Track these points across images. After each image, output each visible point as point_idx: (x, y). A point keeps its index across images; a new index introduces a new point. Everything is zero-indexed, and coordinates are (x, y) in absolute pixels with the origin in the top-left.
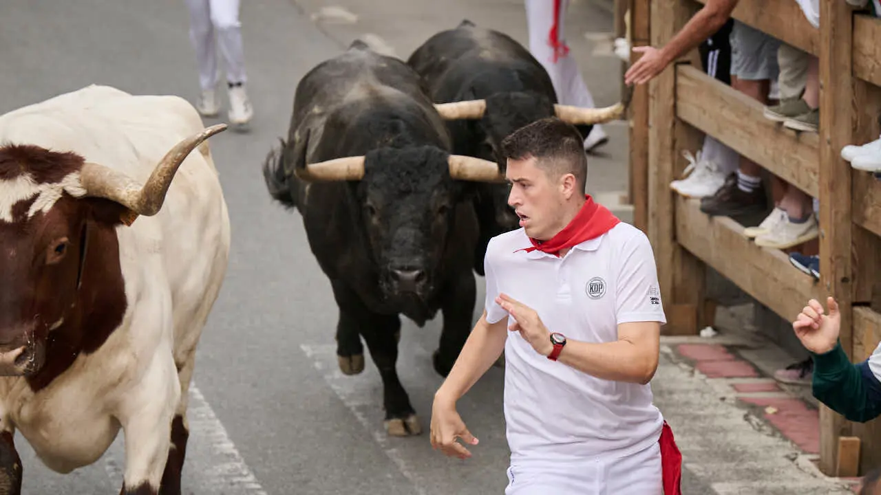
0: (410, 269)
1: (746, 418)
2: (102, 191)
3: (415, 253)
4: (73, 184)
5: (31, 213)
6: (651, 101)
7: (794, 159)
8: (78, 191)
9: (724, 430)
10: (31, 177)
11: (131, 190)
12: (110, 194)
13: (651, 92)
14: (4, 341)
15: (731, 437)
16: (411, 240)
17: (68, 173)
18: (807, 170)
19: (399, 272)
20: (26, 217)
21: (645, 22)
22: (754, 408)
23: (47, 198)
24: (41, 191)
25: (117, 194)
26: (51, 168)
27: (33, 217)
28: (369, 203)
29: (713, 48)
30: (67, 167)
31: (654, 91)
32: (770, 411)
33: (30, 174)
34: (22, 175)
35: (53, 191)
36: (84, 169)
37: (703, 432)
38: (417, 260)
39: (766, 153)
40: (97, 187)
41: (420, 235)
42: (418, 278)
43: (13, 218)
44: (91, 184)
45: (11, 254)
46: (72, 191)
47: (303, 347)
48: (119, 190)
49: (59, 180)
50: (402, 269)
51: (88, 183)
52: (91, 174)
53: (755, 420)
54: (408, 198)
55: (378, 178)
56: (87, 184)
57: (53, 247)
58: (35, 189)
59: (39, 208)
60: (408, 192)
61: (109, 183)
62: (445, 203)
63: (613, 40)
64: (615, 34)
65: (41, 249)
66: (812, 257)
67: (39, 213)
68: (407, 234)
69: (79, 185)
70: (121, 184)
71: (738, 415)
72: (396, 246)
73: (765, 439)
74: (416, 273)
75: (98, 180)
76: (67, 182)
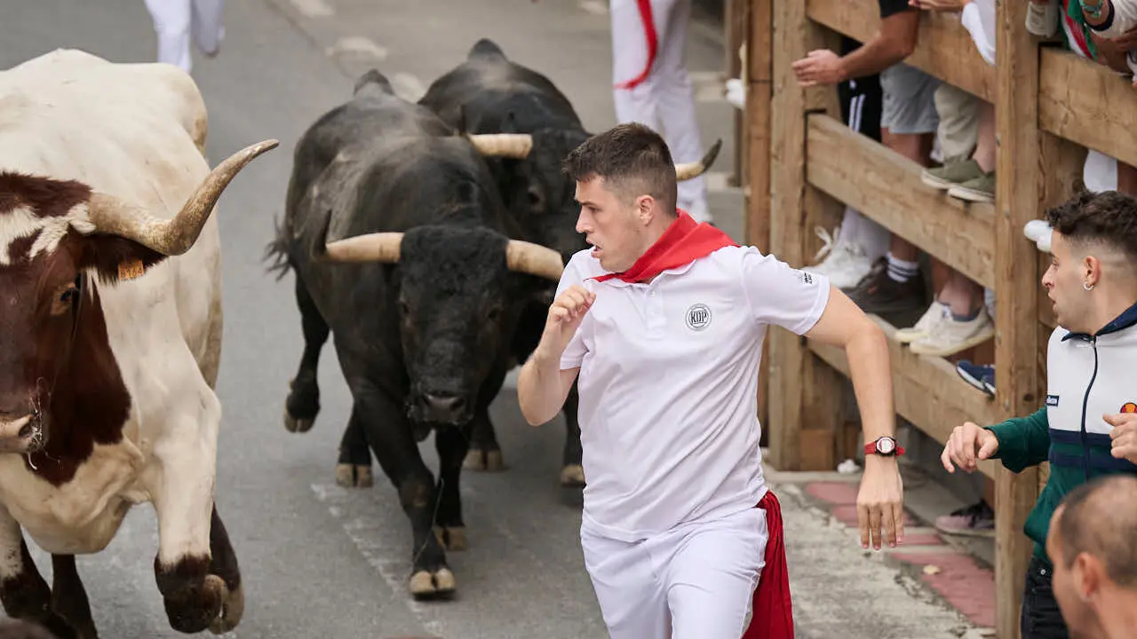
0: (446, 394)
1: (898, 580)
2: (114, 226)
3: (452, 374)
4: (80, 218)
5: (33, 253)
6: (774, 162)
7: (963, 238)
8: (86, 227)
9: (868, 596)
10: (31, 210)
11: (154, 223)
12: (125, 230)
13: (773, 150)
14: (6, 409)
15: (878, 606)
16: (450, 357)
17: (74, 204)
18: (979, 253)
19: (430, 397)
20: (28, 258)
21: (766, 59)
22: (908, 568)
23: (50, 234)
24: (43, 227)
25: (135, 229)
26: (54, 199)
27: (35, 258)
28: (402, 299)
29: (856, 93)
30: (71, 196)
31: (778, 149)
32: (930, 570)
33: (28, 207)
34: (20, 207)
35: (57, 226)
36: (93, 199)
37: (843, 599)
38: (454, 384)
39: (925, 230)
40: (109, 221)
41: (462, 349)
42: (455, 406)
43: (11, 260)
44: (101, 218)
45: (12, 302)
46: (81, 226)
47: (315, 488)
48: (136, 224)
49: (63, 212)
50: (434, 393)
51: (98, 215)
52: (100, 206)
53: (909, 582)
54: (451, 300)
55: (416, 270)
56: (96, 218)
57: (59, 294)
58: (37, 223)
59: (42, 247)
60: (450, 293)
61: (124, 217)
62: (498, 305)
63: (723, 81)
64: (725, 73)
65: (45, 299)
66: (986, 366)
67: (42, 253)
68: (444, 347)
69: (88, 219)
70: (138, 217)
71: (887, 576)
72: (430, 361)
73: (923, 608)
74: (452, 400)
75: (109, 213)
76: (74, 215)
